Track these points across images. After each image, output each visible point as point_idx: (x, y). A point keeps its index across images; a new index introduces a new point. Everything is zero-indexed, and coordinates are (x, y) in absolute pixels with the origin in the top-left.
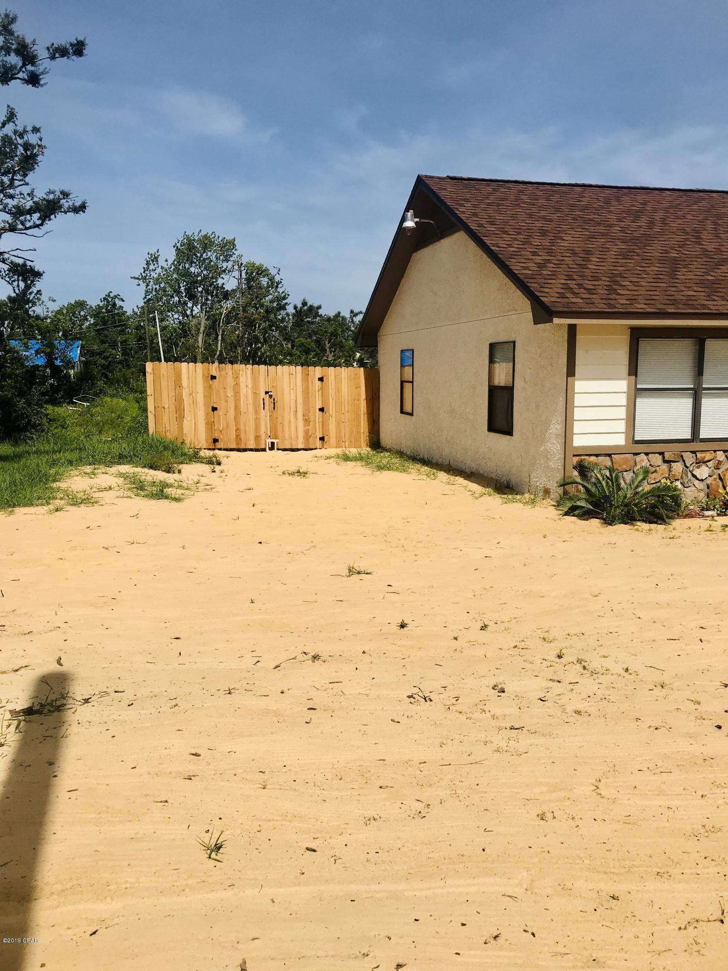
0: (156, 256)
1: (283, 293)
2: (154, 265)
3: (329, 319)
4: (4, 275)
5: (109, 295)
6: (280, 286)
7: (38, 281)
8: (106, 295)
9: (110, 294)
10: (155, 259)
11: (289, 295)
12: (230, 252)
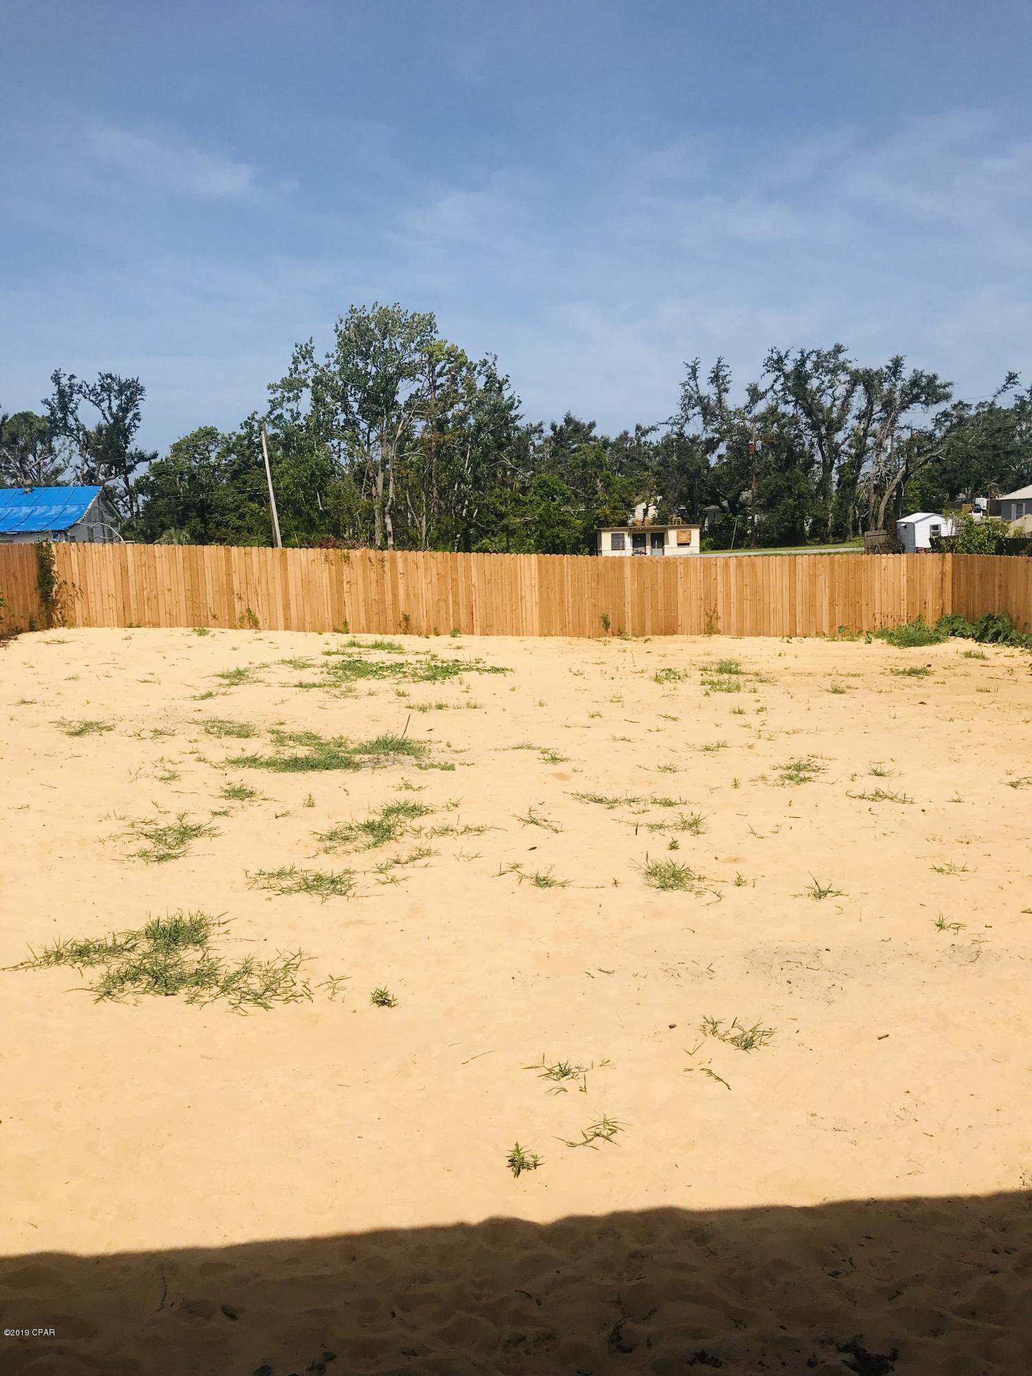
0: (309, 348)
1: (510, 398)
2: (307, 363)
3: (606, 444)
4: (87, 392)
5: (253, 418)
6: (505, 387)
7: (142, 399)
8: (249, 419)
9: (255, 416)
10: (306, 353)
11: (520, 402)
12: (427, 336)
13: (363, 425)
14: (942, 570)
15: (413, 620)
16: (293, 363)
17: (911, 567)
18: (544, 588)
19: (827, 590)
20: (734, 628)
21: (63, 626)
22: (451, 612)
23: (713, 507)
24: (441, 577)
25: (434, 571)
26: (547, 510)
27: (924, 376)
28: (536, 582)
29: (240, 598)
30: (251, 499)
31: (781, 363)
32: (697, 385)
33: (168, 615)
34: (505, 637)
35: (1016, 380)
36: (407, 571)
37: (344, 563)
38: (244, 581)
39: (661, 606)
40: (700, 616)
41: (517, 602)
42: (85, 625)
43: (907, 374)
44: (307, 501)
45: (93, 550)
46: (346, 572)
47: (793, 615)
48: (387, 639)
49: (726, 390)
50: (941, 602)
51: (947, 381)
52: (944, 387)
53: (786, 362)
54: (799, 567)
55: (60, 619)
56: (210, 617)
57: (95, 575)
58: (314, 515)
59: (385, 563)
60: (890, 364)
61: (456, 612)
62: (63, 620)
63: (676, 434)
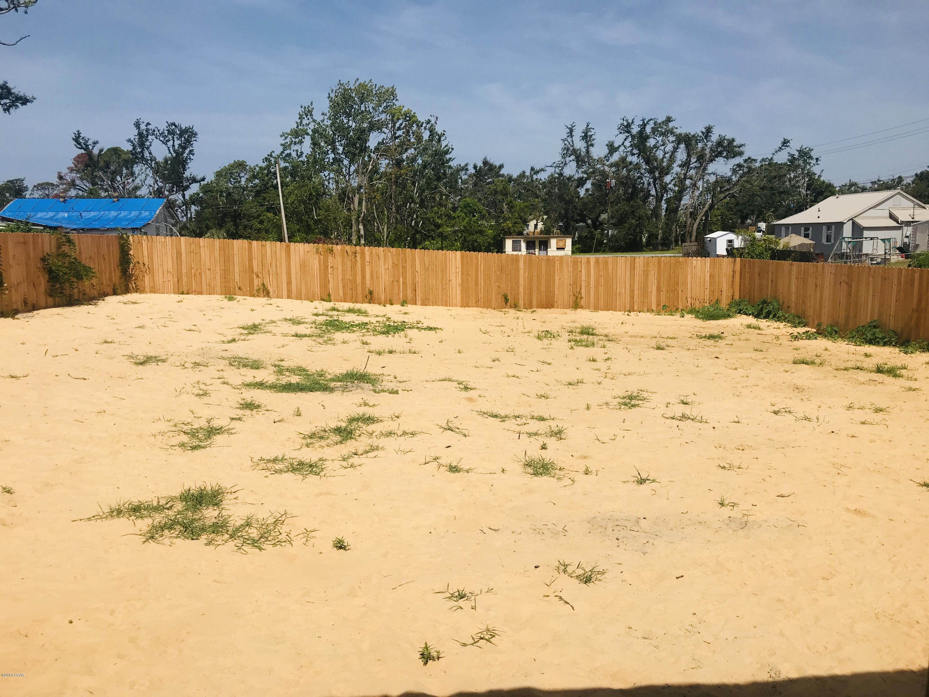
0: (310, 109)
1: (446, 146)
2: (308, 119)
3: (510, 179)
4: (158, 134)
5: (271, 156)
6: (442, 138)
7: (196, 140)
8: (268, 155)
10: (308, 112)
11: (453, 149)
12: (391, 102)
13: (346, 162)
14: (734, 269)
15: (375, 294)
16: (299, 118)
17: (713, 266)
18: (465, 273)
19: (656, 280)
20: (592, 305)
21: (137, 292)
22: (401, 289)
23: (581, 224)
24: (395, 265)
25: (390, 261)
26: (469, 223)
27: (726, 140)
28: (459, 270)
29: (258, 276)
30: (268, 210)
31: (630, 127)
32: (572, 141)
33: (208, 287)
34: (438, 307)
35: (788, 144)
36: (372, 261)
37: (329, 254)
38: (260, 264)
39: (543, 289)
40: (570, 296)
41: (446, 284)
42: (151, 292)
43: (714, 138)
44: (307, 212)
45: (158, 241)
46: (330, 259)
47: (632, 297)
48: (358, 306)
49: (592, 145)
50: (732, 290)
51: (741, 143)
52: (739, 147)
53: (632, 126)
54: (637, 265)
55: (134, 287)
56: (237, 289)
57: (159, 258)
58: (311, 222)
59: (358, 255)
60: (704, 130)
61: (405, 290)
62: (136, 288)
63: (558, 174)
